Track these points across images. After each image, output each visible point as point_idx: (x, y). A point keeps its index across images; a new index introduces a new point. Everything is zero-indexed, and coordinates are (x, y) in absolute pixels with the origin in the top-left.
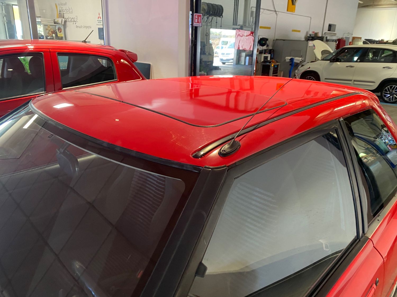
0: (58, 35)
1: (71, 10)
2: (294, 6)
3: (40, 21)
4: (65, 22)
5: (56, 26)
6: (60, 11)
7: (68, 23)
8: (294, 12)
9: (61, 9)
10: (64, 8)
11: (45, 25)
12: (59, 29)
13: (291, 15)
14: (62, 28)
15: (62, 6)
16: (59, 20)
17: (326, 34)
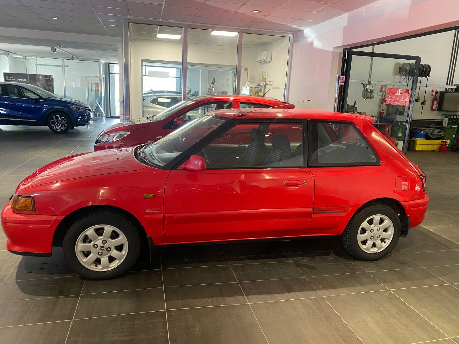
0: (259, 95)
1: (270, 76)
3: (248, 84)
4: (266, 85)
5: (258, 88)
6: (264, 77)
7: (267, 85)
9: (265, 75)
10: (267, 74)
11: (251, 87)
12: (260, 90)
14: (263, 89)
15: (265, 73)
16: (262, 84)
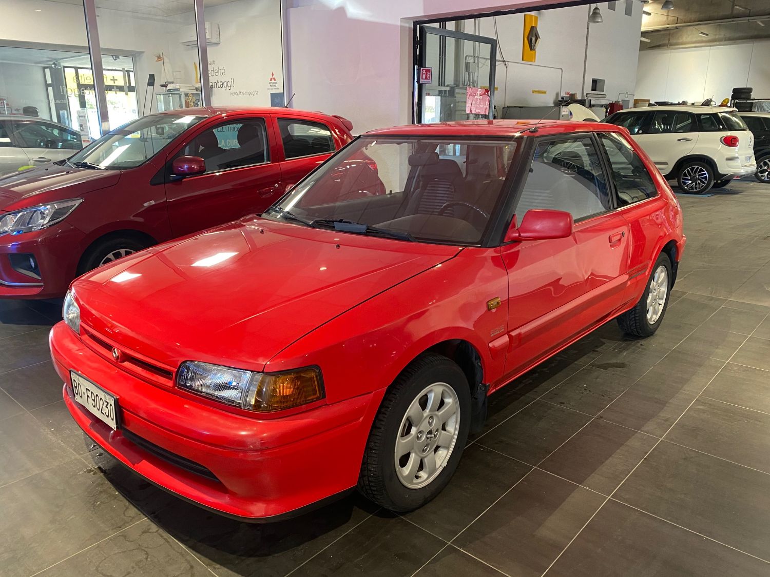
1: (222, 71)
2: (534, 52)
4: (211, 88)
7: (215, 89)
8: (535, 62)
11: (185, 93)
13: (530, 66)
17: (588, 95)
